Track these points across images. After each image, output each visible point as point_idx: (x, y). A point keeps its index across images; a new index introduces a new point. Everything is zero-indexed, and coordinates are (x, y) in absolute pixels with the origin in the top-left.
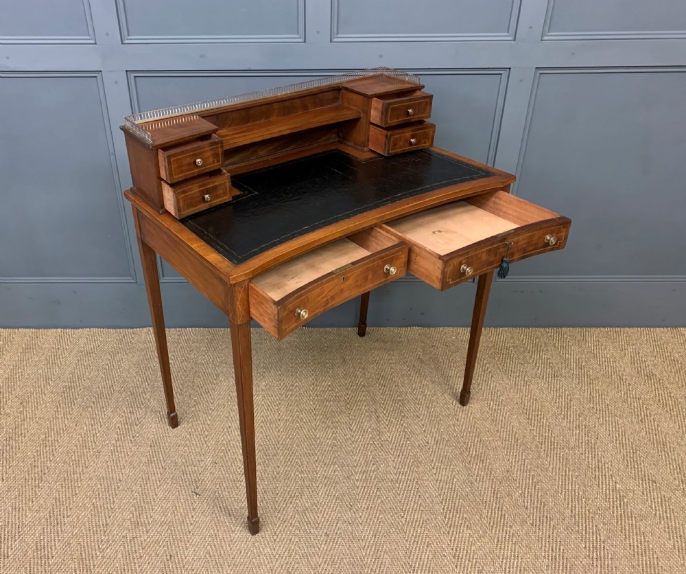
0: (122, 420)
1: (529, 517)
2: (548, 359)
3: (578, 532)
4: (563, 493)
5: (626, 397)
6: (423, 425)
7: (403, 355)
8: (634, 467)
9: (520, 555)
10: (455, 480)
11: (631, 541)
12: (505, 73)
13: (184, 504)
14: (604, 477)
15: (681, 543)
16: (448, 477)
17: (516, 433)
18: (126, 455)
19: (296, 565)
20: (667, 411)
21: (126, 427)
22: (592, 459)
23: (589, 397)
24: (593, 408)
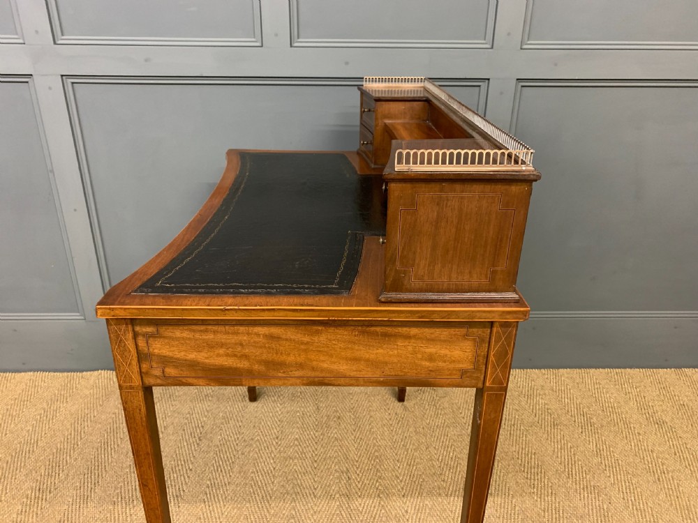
0: (34, 485)
2: (545, 404)
6: (402, 488)
7: (385, 401)
12: (483, 85)
20: (686, 466)
21: (37, 495)
23: (595, 449)
24: (601, 463)
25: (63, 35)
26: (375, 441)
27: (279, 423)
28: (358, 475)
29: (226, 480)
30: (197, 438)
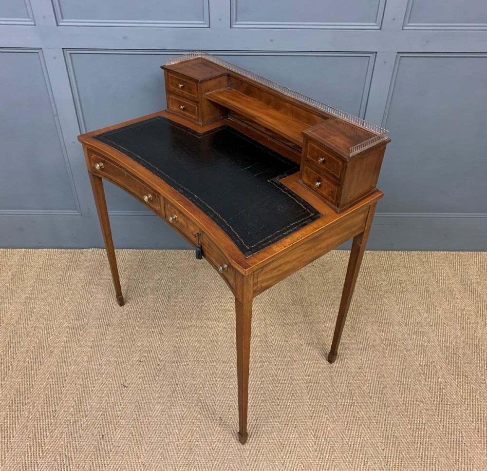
0: (70, 325)
1: (372, 405)
2: (398, 277)
3: (407, 416)
4: (399, 386)
5: (453, 309)
6: (299, 331)
8: (453, 365)
9: (363, 434)
10: (320, 375)
11: (445, 423)
13: (115, 394)
14: (430, 374)
15: (481, 425)
16: (315, 373)
17: (369, 338)
18: (72, 354)
19: (197, 443)
20: (483, 320)
21: (73, 331)
22: (423, 359)
23: (426, 309)
24: (429, 317)
26: (282, 300)
27: (219, 287)
28: (272, 322)
29: (189, 323)
30: (167, 297)
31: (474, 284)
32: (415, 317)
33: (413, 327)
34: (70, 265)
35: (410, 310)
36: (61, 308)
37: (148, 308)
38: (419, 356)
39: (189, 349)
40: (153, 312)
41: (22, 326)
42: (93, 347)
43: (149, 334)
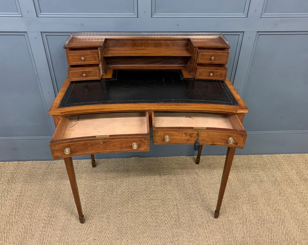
0: (46, 214)
2: (257, 172)
5: (296, 193)
6: (200, 212)
8: (304, 233)
12: (241, 34)
14: (290, 240)
16: (214, 243)
17: (246, 215)
18: (48, 236)
21: (49, 219)
22: (283, 229)
23: (278, 193)
24: (281, 199)
25: (41, 12)
26: (186, 191)
28: (181, 206)
29: (126, 210)
30: (111, 191)
31: (305, 175)
32: (272, 199)
33: (272, 206)
34: (47, 172)
35: (268, 194)
36: (40, 202)
37: (99, 200)
38: (281, 227)
39: (128, 229)
40: (102, 203)
41: (13, 216)
42: (62, 230)
43: (100, 219)
